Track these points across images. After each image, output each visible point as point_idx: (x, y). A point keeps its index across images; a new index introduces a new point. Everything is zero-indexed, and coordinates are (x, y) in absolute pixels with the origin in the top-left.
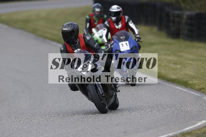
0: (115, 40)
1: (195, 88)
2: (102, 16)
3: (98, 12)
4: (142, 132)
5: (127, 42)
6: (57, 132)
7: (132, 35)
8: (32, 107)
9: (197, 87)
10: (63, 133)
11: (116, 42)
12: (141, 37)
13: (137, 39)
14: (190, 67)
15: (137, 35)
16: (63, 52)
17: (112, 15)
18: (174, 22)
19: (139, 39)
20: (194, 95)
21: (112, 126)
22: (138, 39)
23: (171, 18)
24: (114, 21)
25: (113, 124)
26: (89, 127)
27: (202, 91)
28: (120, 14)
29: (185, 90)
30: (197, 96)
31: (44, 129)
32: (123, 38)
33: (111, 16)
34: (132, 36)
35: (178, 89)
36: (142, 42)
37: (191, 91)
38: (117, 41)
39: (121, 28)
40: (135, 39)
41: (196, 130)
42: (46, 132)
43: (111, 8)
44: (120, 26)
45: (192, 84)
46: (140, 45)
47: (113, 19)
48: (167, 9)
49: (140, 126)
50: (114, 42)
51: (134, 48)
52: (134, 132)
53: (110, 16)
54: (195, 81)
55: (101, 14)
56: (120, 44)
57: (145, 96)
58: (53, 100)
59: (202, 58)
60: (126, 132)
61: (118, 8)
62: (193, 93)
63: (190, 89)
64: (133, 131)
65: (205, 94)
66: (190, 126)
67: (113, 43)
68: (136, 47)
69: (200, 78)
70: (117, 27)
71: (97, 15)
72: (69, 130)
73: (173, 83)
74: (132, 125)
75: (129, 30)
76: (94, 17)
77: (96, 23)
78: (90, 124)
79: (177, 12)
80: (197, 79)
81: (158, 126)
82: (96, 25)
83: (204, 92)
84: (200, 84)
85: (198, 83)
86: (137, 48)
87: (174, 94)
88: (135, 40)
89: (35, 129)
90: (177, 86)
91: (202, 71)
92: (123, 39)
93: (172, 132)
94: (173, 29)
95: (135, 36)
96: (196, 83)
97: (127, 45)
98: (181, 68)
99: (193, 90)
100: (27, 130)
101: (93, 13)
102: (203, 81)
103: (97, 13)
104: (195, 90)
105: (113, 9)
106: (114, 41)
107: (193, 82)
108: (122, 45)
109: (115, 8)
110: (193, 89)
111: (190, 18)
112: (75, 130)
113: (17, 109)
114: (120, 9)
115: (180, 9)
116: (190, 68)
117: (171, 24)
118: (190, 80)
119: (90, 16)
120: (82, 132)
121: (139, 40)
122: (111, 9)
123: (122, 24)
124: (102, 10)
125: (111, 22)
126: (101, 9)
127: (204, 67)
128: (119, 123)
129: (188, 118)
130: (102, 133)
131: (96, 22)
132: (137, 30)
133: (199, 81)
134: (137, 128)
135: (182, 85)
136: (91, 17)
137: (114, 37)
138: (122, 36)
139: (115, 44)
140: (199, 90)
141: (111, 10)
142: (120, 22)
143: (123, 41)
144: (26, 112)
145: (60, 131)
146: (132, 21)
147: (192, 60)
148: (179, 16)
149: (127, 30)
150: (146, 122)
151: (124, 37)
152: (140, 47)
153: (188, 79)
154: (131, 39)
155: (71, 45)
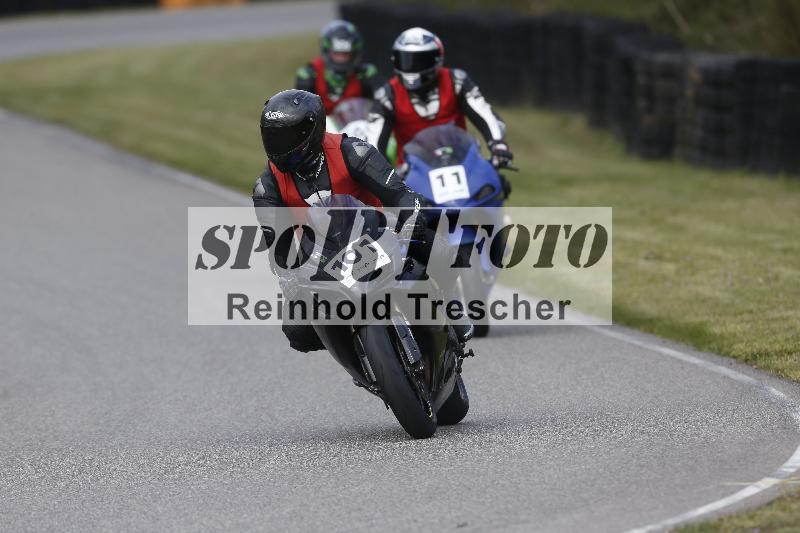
0: (413, 159)
1: (734, 353)
2: (360, 70)
3: (344, 53)
4: (526, 522)
5: (460, 169)
6: (196, 525)
7: (478, 143)
8: (100, 428)
9: (741, 350)
10: (219, 527)
11: (416, 168)
12: (513, 151)
13: (498, 159)
14: (712, 272)
15: (499, 142)
16: (263, 201)
17: (404, 67)
18: (650, 95)
19: (506, 159)
20: (728, 378)
21: (412, 501)
22: (502, 159)
23: (641, 80)
24: (410, 88)
25: (415, 491)
26: (323, 504)
27: (762, 363)
28: (435, 63)
29: (694, 359)
30: (742, 384)
31: (145, 513)
32: (444, 153)
33: (400, 69)
34: (479, 148)
35: (668, 356)
36: (516, 170)
37: (716, 363)
38: (422, 165)
39: (437, 115)
40: (489, 157)
41: (738, 516)
42: (154, 522)
43: (399, 38)
44: (434, 107)
45: (722, 337)
46: (508, 183)
47: (407, 82)
48: (625, 45)
49: (518, 500)
50: (409, 168)
51: (487, 191)
52: (495, 523)
53: (397, 71)
54: (733, 326)
55: (356, 62)
56: (434, 174)
57: (540, 382)
58: (182, 398)
59: (761, 237)
60: (465, 525)
61: (427, 40)
62: (724, 370)
63: (716, 358)
64: (491, 521)
65: (771, 376)
66: (713, 501)
67: (406, 173)
68: (493, 188)
69: (751, 312)
70: (421, 111)
71: (342, 64)
72: (245, 516)
73: (645, 331)
74: (488, 496)
75: (469, 124)
76: (329, 75)
77: (335, 98)
78: (326, 494)
79: (662, 57)
80: (739, 317)
81: (591, 502)
82: (336, 104)
83: (767, 368)
84: (754, 337)
85: (744, 333)
86: (496, 192)
87: (651, 375)
88: (491, 162)
89: (111, 513)
90: (663, 344)
91: (760, 285)
92: (443, 157)
93: (646, 524)
94: (647, 120)
95: (490, 148)
96: (738, 334)
97: (459, 181)
98: (678, 272)
99: (726, 359)
100: (80, 515)
101: (325, 58)
102: (763, 324)
103: (340, 59)
104: (733, 361)
105: (407, 44)
106: (409, 164)
107: (724, 329)
108: (439, 181)
109: (414, 40)
110: (724, 355)
111: (713, 78)
112: (268, 516)
113: (44, 434)
114: (435, 44)
115: (676, 44)
116: (715, 276)
117: (642, 103)
118: (712, 320)
119: (311, 67)
120: (294, 523)
121: (506, 163)
122: (400, 43)
123: (439, 99)
124: (359, 45)
125: (399, 93)
126: (354, 44)
127: (766, 271)
128: (437, 488)
129: (707, 470)
130: (372, 525)
131: (334, 93)
132: (500, 123)
133: (749, 326)
134: (510, 506)
135: (683, 341)
136: (315, 75)
137: (409, 148)
138: (441, 145)
139: (412, 175)
140: (750, 360)
141: (399, 46)
142: (434, 94)
143: (446, 163)
144: (78, 446)
145: (211, 518)
146: (480, 90)
147: (720, 242)
148: (672, 73)
149: (461, 124)
150: (544, 486)
151: (449, 150)
152: (506, 190)
153: (705, 318)
154: (475, 156)
155: (293, 175)
